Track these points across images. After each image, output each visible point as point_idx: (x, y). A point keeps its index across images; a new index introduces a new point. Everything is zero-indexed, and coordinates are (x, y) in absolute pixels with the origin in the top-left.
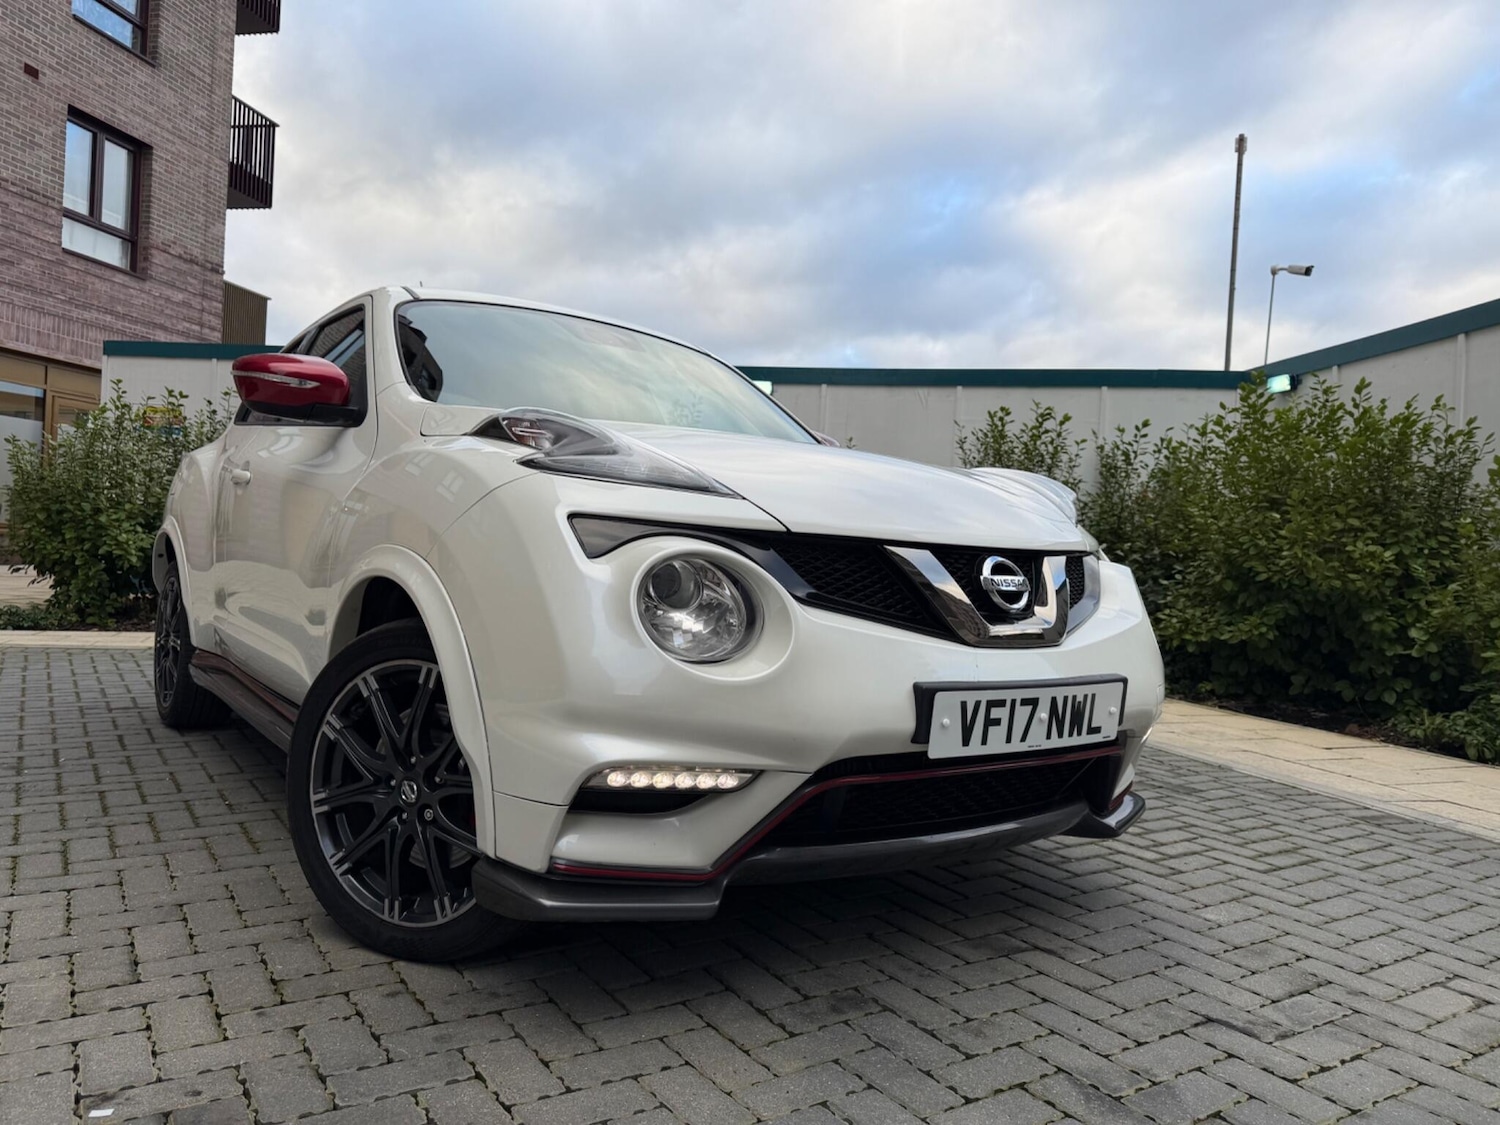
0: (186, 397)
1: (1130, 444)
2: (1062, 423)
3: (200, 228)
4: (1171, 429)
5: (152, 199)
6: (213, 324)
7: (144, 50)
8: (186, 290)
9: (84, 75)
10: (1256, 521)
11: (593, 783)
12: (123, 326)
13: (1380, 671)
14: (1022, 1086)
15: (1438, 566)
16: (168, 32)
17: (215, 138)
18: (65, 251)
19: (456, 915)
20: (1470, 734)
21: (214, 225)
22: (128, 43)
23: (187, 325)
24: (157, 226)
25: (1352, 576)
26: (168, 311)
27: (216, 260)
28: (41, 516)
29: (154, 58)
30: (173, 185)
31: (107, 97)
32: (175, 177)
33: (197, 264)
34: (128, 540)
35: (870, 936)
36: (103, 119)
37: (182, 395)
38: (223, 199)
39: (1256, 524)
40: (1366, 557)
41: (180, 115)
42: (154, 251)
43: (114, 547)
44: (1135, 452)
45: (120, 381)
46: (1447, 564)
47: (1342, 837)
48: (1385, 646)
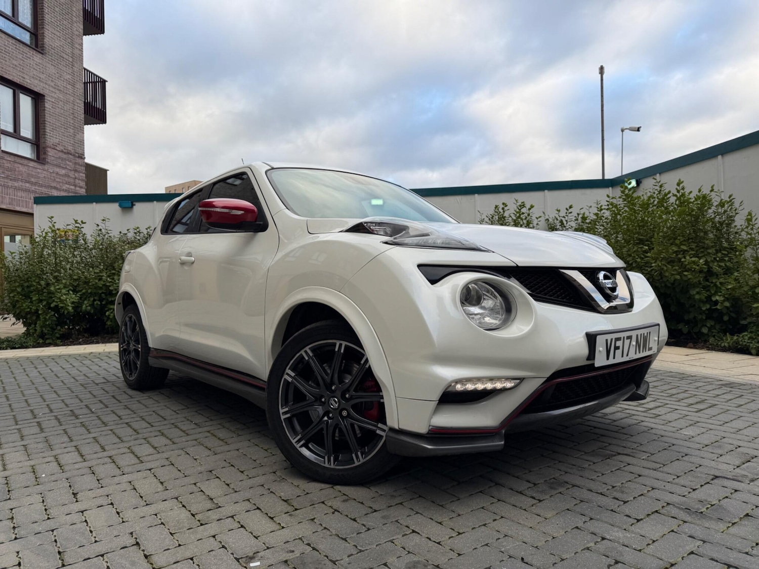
0: (85, 223)
1: (564, 217)
2: (529, 209)
3: (71, 136)
4: (582, 208)
5: (46, 122)
6: (81, 185)
7: (37, 46)
8: (66, 168)
9: (8, 60)
10: (634, 250)
11: (449, 389)
12: (35, 189)
13: (700, 317)
14: (656, 511)
15: (724, 265)
16: (49, 36)
17: (76, 89)
18: (3, 152)
19: (365, 460)
20: (751, 343)
21: (78, 133)
22: (28, 42)
23: (68, 186)
24: (50, 136)
25: (686, 273)
26: (58, 180)
27: (80, 152)
28: (19, 290)
29: (42, 50)
30: (56, 114)
31: (20, 71)
32: (57, 111)
33: (71, 154)
34: (67, 298)
35: (542, 455)
36: (18, 82)
37: (82, 222)
38: (82, 120)
39: (635, 251)
40: (691, 263)
41: (58, 78)
42: (49, 149)
43: (59, 303)
44: (567, 221)
45: (52, 217)
46: (728, 264)
47: (719, 394)
48: (701, 305)
